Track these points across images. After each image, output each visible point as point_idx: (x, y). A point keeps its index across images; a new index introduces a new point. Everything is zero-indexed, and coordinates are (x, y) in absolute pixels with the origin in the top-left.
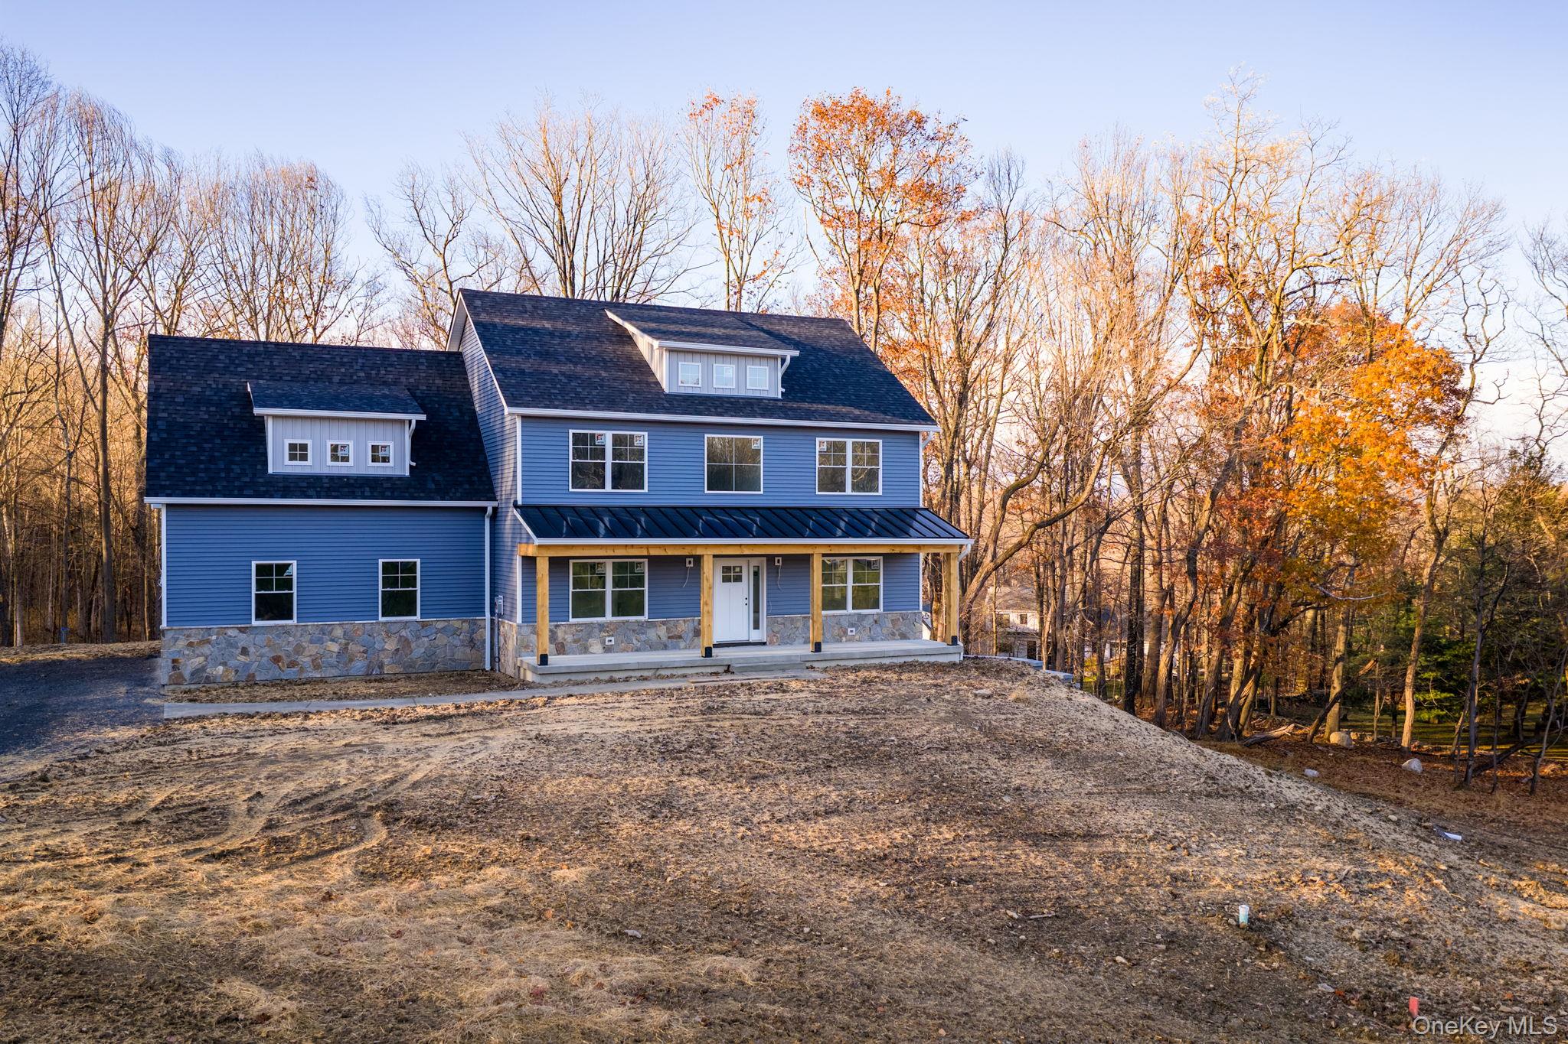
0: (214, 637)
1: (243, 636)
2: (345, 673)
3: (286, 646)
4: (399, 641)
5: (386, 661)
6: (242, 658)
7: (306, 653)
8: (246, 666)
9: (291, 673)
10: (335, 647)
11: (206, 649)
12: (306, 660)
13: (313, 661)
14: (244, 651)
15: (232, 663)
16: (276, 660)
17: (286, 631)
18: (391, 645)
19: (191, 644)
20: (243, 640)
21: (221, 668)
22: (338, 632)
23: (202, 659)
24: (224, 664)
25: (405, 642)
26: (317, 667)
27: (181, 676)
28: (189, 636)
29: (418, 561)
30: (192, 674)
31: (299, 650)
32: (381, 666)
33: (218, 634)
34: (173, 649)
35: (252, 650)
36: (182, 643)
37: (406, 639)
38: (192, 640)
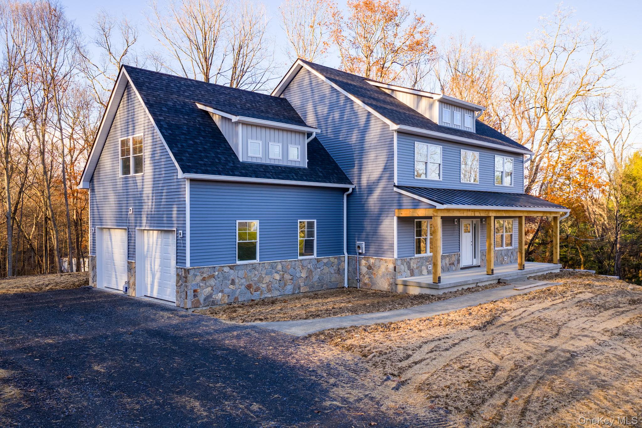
0: (216, 273)
1: (232, 271)
2: (282, 294)
3: (254, 277)
4: (308, 271)
5: (302, 284)
6: (231, 287)
7: (264, 282)
8: (234, 291)
9: (256, 296)
10: (277, 277)
11: (212, 282)
12: (264, 286)
13: (267, 286)
14: (233, 283)
15: (226, 290)
16: (249, 287)
17: (254, 267)
18: (304, 275)
19: (204, 279)
20: (233, 274)
21: (220, 294)
22: (279, 267)
23: (210, 288)
24: (222, 291)
25: (310, 272)
26: (269, 290)
27: (198, 301)
28: (203, 273)
29: (315, 221)
30: (205, 300)
31: (261, 280)
32: (299, 288)
33: (219, 271)
34: (194, 283)
35: (237, 281)
36: (199, 278)
37: (311, 270)
38: (205, 275)
